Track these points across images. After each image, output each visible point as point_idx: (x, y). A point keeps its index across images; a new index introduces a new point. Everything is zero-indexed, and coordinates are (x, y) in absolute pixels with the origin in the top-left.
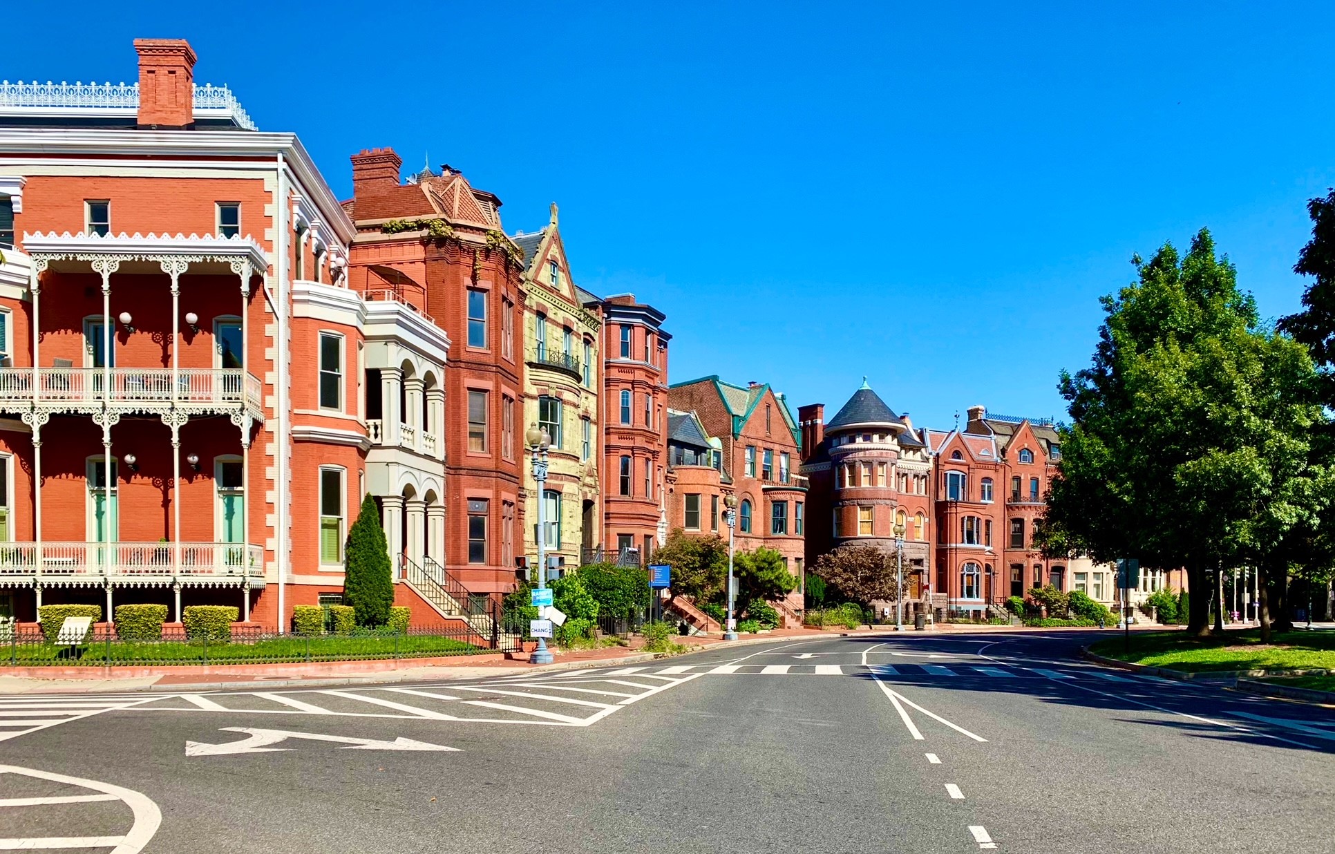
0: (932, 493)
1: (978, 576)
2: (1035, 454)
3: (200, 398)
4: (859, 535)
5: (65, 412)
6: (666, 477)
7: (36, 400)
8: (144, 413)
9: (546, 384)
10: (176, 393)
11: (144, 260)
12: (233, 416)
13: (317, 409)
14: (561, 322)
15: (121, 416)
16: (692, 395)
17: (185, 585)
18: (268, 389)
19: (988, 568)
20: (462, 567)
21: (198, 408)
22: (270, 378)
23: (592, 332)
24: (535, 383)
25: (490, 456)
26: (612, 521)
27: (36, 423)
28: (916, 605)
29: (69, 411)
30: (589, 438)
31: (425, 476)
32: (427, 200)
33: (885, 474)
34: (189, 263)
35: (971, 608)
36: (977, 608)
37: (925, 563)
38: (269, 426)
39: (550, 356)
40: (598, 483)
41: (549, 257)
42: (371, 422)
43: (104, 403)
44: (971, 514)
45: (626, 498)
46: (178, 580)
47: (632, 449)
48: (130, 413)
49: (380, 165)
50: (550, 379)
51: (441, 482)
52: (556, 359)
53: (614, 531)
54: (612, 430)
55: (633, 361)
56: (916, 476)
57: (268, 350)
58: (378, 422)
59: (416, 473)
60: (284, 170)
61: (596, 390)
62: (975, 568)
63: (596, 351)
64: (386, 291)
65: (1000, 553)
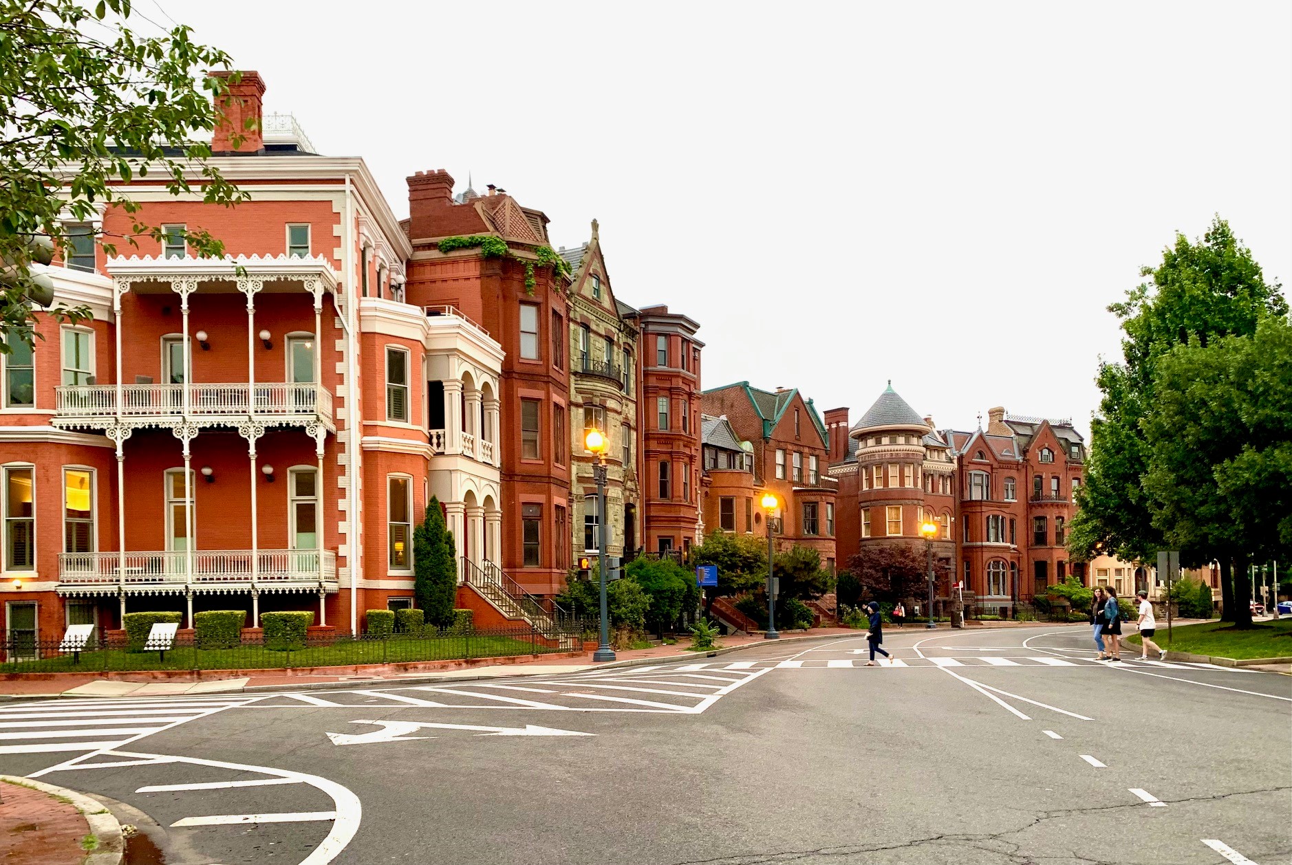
0: (957, 493)
1: (1004, 573)
2: (1055, 453)
3: (276, 411)
4: (888, 535)
5: (147, 427)
6: (702, 481)
7: (119, 416)
8: (222, 426)
9: (591, 392)
10: (252, 406)
11: (221, 280)
12: (308, 428)
13: (385, 420)
14: (603, 333)
15: (200, 429)
16: (723, 400)
17: (263, 591)
18: (338, 402)
19: (1013, 566)
20: (518, 570)
21: (274, 421)
22: (340, 391)
23: (630, 342)
24: (579, 391)
25: (542, 462)
26: (653, 524)
27: (119, 438)
28: (945, 602)
29: (150, 426)
30: (630, 443)
31: (484, 482)
32: (480, 218)
33: (912, 475)
34: (264, 282)
35: (998, 605)
36: (1004, 604)
37: (952, 561)
38: (341, 437)
39: (594, 365)
40: (638, 487)
41: (591, 271)
42: (434, 432)
43: (184, 417)
44: (996, 513)
45: (666, 501)
46: (257, 586)
47: (671, 453)
48: (208, 426)
49: (435, 186)
50: (594, 388)
51: (497, 488)
52: (600, 369)
53: (655, 534)
54: (651, 436)
55: (670, 369)
56: (942, 476)
57: (338, 365)
58: (440, 431)
59: (476, 480)
60: (351, 191)
61: (635, 397)
62: (1001, 566)
63: (634, 360)
64: (447, 306)
65: (1024, 551)
